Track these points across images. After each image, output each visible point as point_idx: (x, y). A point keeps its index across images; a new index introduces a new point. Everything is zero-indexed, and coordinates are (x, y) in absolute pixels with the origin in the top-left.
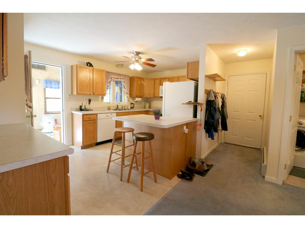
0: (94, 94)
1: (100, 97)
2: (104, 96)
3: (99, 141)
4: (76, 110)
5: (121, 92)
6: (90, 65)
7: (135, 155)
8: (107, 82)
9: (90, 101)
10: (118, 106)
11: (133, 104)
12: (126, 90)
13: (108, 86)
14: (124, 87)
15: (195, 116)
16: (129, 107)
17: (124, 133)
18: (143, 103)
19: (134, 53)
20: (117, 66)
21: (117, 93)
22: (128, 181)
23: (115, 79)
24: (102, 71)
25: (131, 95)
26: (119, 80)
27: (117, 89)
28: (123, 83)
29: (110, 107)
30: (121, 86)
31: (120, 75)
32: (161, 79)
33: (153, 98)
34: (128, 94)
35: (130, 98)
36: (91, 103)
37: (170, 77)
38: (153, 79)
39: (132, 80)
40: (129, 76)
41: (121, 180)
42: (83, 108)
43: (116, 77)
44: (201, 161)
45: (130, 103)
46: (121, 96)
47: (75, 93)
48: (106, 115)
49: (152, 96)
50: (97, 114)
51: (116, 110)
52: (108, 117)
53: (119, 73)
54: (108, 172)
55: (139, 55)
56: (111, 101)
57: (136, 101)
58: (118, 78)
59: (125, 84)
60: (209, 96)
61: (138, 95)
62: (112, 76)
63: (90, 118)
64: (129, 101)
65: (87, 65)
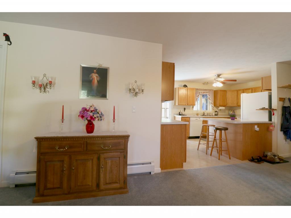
0: (188, 105)
1: (191, 107)
2: (194, 106)
3: (191, 135)
4: (177, 115)
5: (207, 103)
6: (185, 86)
7: (215, 140)
8: (196, 96)
9: (185, 109)
10: (204, 113)
11: (217, 112)
12: (211, 101)
13: (197, 99)
14: (209, 99)
15: (270, 119)
16: (214, 114)
17: (209, 126)
18: (227, 111)
19: (216, 76)
20: (204, 84)
21: (203, 103)
22: (211, 155)
23: (202, 94)
24: (193, 89)
25: (215, 105)
26: (205, 94)
27: (204, 100)
28: (208, 96)
29: (198, 114)
30: (207, 98)
31: (206, 90)
32: (244, 90)
33: (236, 106)
34: (212, 104)
35: (214, 107)
36: (185, 110)
37: (254, 88)
38: (236, 90)
39: (216, 93)
40: (213, 90)
41: (207, 154)
42: (181, 113)
43: (203, 92)
44: (273, 155)
45: (214, 111)
46: (207, 106)
47: (177, 104)
48: (196, 118)
49: (235, 105)
50: (190, 118)
51: (203, 116)
52: (197, 120)
53: (205, 89)
54: (198, 150)
55: (220, 76)
56: (199, 110)
57: (220, 110)
58: (204, 93)
59: (211, 97)
60: (285, 102)
61: (221, 104)
62: (200, 92)
63: (185, 120)
64: (213, 109)
65: (184, 87)
